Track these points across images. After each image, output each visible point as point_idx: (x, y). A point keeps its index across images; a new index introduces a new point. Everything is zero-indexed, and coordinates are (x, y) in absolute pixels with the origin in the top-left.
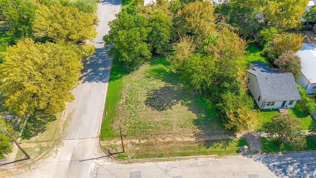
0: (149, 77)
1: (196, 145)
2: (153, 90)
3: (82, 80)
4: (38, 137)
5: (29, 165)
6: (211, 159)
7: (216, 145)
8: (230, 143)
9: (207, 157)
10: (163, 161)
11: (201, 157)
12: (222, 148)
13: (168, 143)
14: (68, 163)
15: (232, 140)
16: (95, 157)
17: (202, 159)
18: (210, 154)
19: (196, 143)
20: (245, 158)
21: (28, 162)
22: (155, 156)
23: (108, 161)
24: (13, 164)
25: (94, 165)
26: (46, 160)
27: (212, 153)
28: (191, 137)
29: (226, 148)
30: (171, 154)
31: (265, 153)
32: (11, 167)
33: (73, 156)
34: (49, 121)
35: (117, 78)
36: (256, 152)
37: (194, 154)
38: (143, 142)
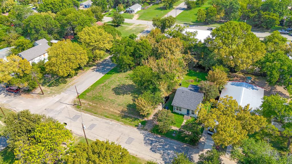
0: (127, 78)
1: (118, 115)
2: (123, 84)
3: (93, 70)
4: (53, 87)
5: (41, 97)
6: (119, 124)
7: (128, 118)
8: (136, 121)
9: (117, 122)
10: (95, 116)
11: (114, 121)
12: (129, 121)
13: (105, 109)
14: (56, 101)
15: (139, 119)
16: (68, 104)
17: (114, 122)
18: (120, 122)
19: (119, 114)
20: (137, 130)
21: (42, 96)
22: (93, 112)
23: (72, 107)
24: (36, 94)
25: (65, 106)
26: (48, 98)
27: (122, 121)
28: (119, 111)
29: (132, 122)
30: (101, 115)
31: (150, 132)
32: (35, 95)
33: (59, 100)
34: (63, 83)
35: (111, 74)
36: (146, 130)
37: (112, 118)
38: (94, 105)
